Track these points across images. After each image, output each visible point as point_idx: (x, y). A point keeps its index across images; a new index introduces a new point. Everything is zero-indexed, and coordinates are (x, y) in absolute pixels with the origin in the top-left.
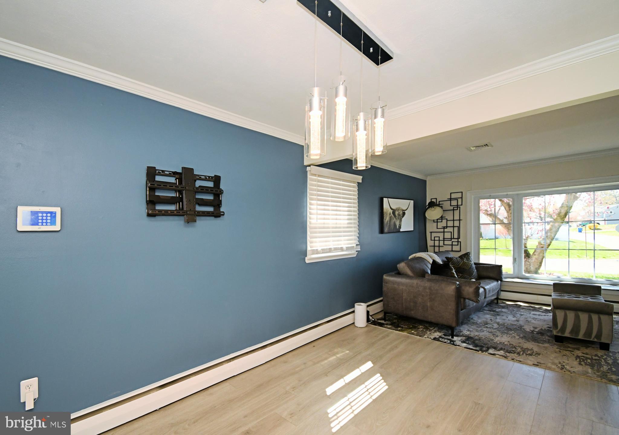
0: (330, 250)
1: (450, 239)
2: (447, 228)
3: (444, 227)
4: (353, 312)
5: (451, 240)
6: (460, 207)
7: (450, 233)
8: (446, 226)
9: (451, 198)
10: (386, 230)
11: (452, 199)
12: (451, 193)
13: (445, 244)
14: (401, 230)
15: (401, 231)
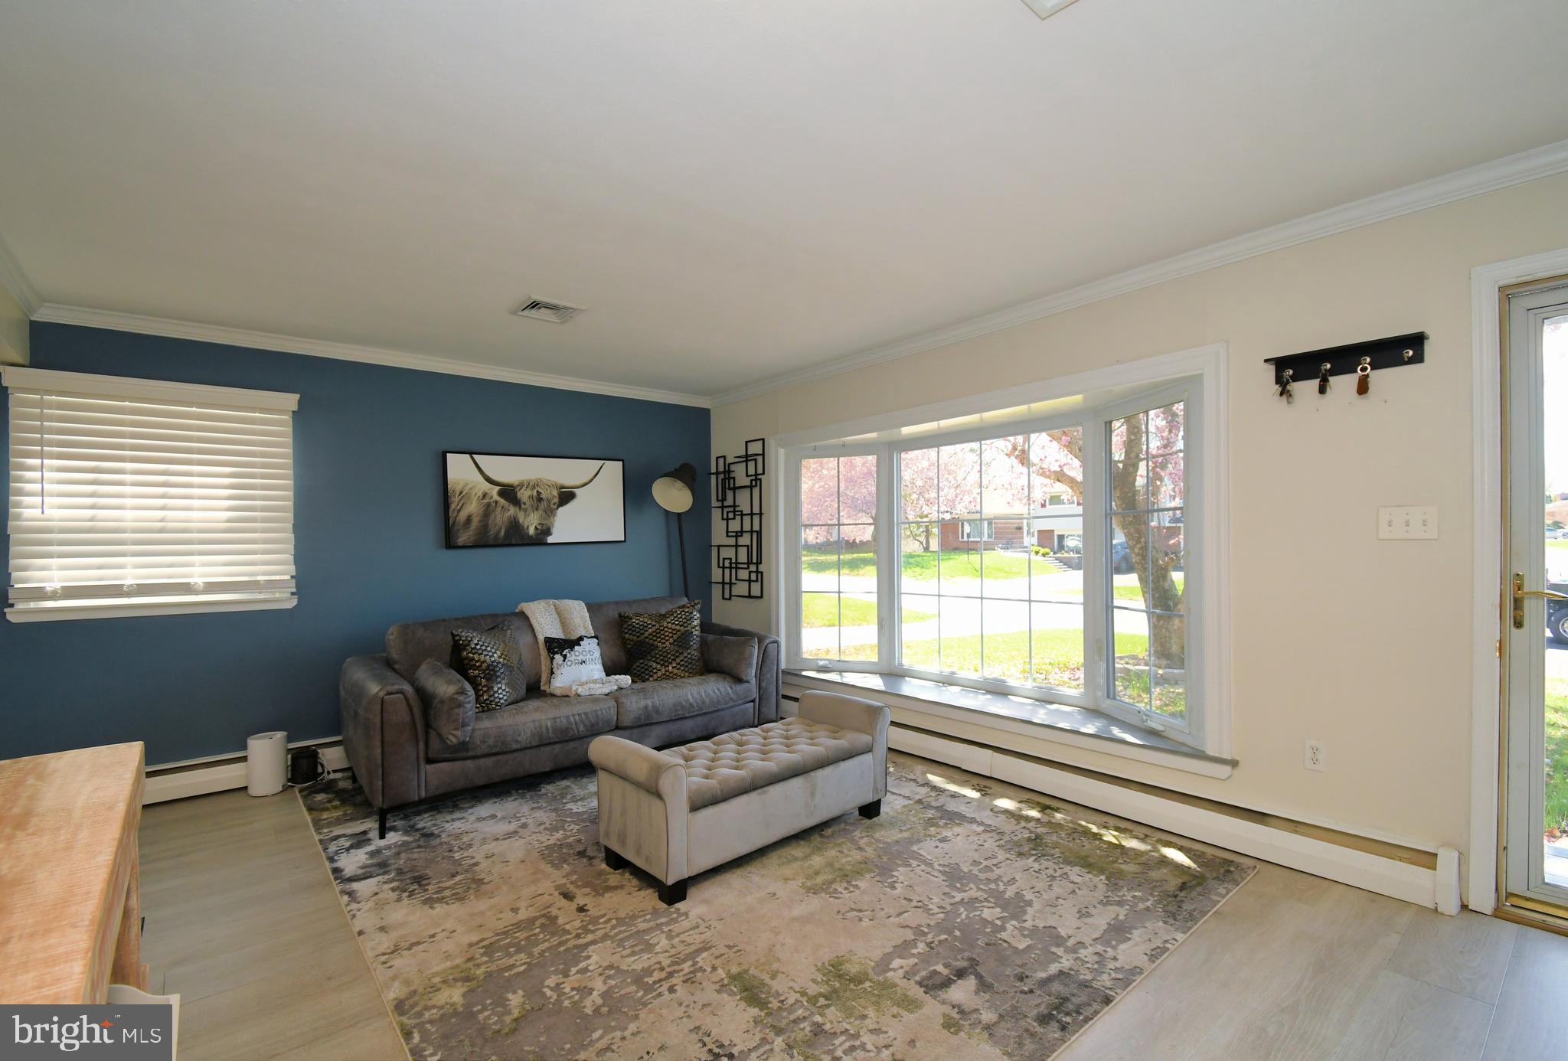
0: (116, 591)
1: (746, 566)
2: (742, 536)
3: (736, 532)
4: (244, 759)
5: (748, 568)
6: (760, 480)
7: (746, 548)
8: (739, 530)
9: (747, 456)
10: (463, 538)
11: (749, 458)
12: (747, 442)
13: (739, 578)
14: (550, 540)
15: (549, 542)
